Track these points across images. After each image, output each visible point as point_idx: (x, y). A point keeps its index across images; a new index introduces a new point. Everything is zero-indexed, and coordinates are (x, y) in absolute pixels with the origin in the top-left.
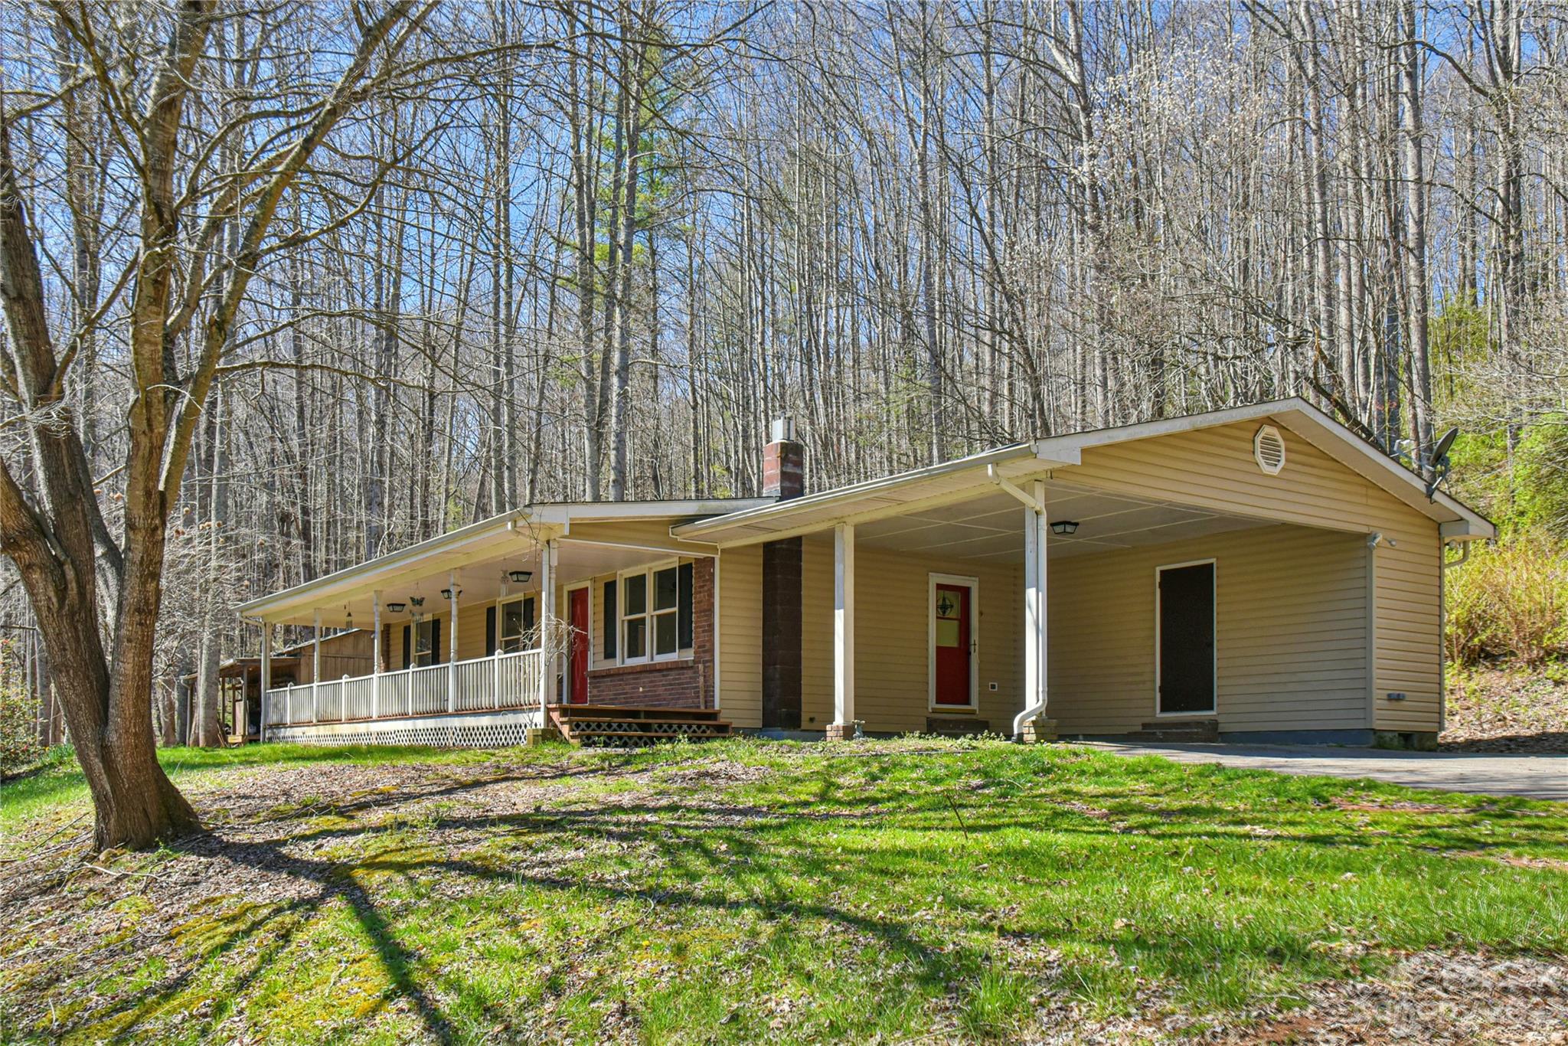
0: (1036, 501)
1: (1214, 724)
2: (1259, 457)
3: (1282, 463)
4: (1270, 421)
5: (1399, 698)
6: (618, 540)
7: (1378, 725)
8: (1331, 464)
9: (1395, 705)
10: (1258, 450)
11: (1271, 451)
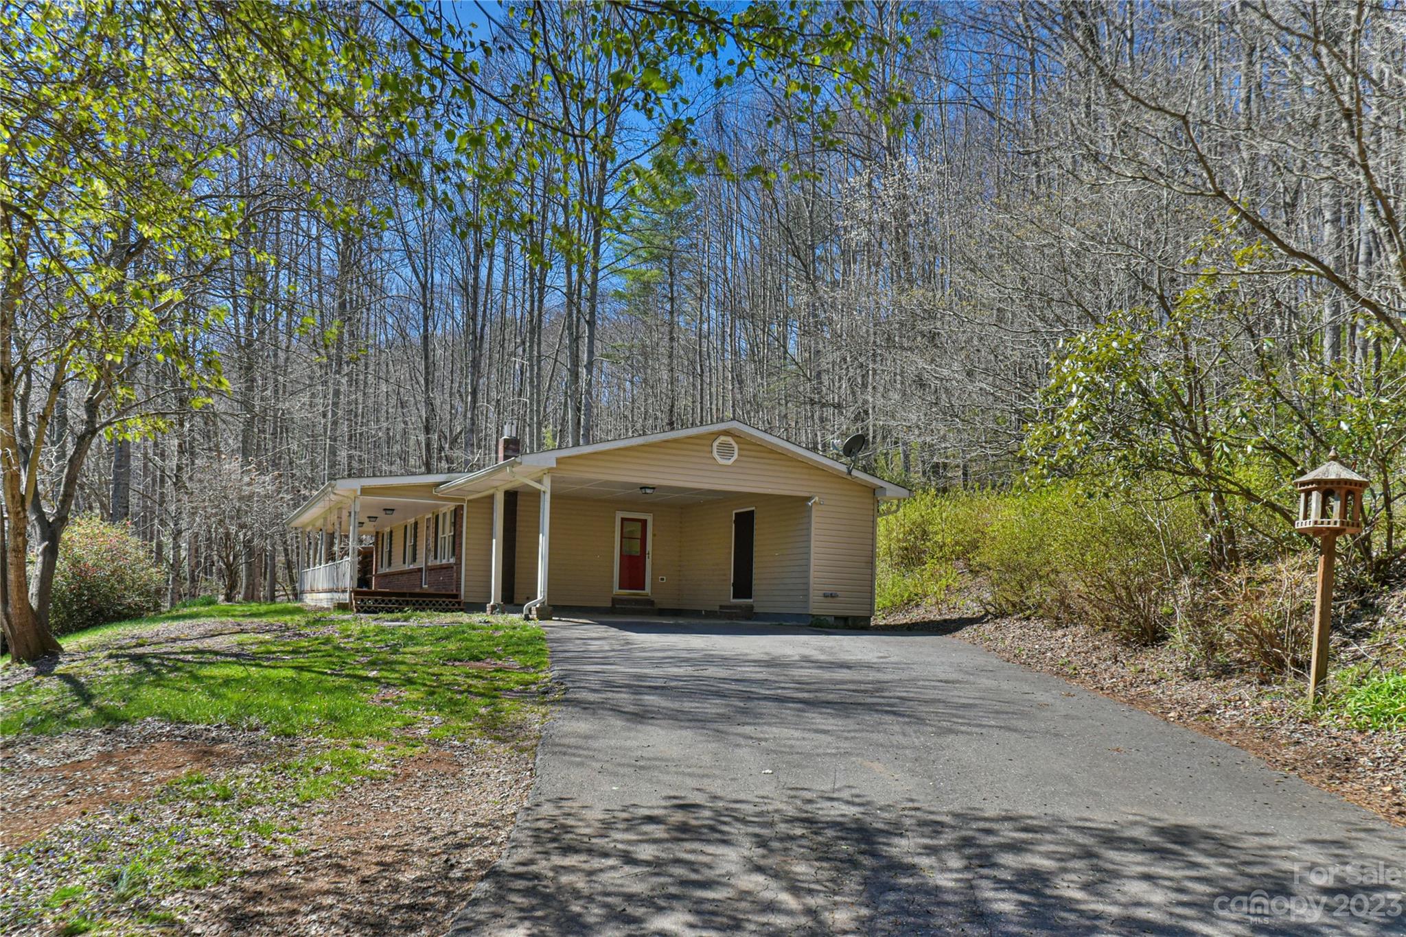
0: (546, 487)
1: (751, 607)
2: (715, 454)
3: (736, 456)
4: (726, 433)
5: (832, 596)
6: (400, 496)
7: (815, 612)
8: (777, 456)
9: (830, 599)
10: (715, 450)
11: (726, 450)
